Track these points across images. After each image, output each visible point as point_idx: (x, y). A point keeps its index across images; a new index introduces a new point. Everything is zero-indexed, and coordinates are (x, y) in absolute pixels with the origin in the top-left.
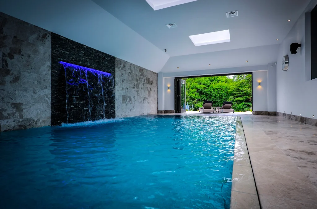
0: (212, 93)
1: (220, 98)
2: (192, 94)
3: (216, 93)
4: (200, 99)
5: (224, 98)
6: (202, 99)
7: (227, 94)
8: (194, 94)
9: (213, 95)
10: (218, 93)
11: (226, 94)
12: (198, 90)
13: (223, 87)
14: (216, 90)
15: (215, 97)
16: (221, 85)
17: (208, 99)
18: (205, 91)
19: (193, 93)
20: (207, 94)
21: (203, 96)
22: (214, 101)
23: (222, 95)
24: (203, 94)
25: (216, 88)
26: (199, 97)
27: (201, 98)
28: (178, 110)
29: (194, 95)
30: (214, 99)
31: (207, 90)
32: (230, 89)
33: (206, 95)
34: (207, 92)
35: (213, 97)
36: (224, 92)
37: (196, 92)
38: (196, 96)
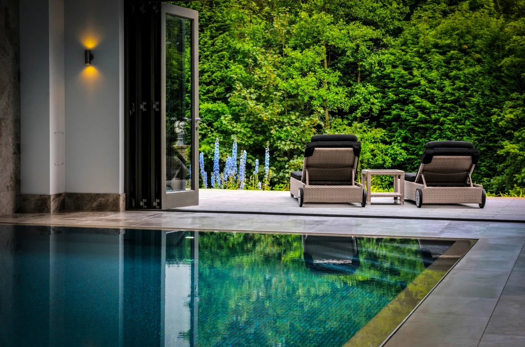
0: (415, 72)
2: (299, 80)
3: (434, 74)
4: (346, 109)
5: (478, 105)
6: (353, 109)
7: (498, 78)
8: (311, 78)
9: (418, 84)
10: (446, 76)
11: (488, 81)
12: (334, 55)
13: (475, 38)
14: (437, 58)
16: (463, 28)
17: (389, 106)
19: (304, 75)
20: (387, 76)
21: (363, 90)
22: (424, 121)
23: (465, 89)
24: (365, 77)
25: (436, 46)
26: (337, 96)
27: (354, 101)
28: (146, 194)
29: (307, 84)
30: (422, 109)
31: (386, 56)
32: (511, 52)
33: (383, 83)
34: (389, 69)
35: (416, 98)
36: (478, 68)
37: (322, 64)
38: (323, 91)
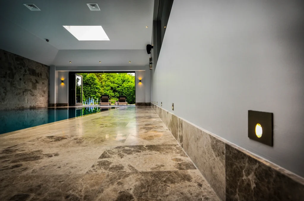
1: (129, 95)
2: (107, 92)
3: (126, 91)
6: (115, 96)
8: (108, 91)
10: (128, 91)
12: (112, 88)
14: (126, 89)
15: (126, 94)
16: (130, 85)
18: (118, 89)
19: (107, 91)
21: (116, 93)
24: (117, 91)
26: (113, 94)
29: (108, 92)
31: (119, 89)
33: (119, 92)
34: (120, 90)
36: (132, 90)
37: (110, 89)
38: (110, 93)
